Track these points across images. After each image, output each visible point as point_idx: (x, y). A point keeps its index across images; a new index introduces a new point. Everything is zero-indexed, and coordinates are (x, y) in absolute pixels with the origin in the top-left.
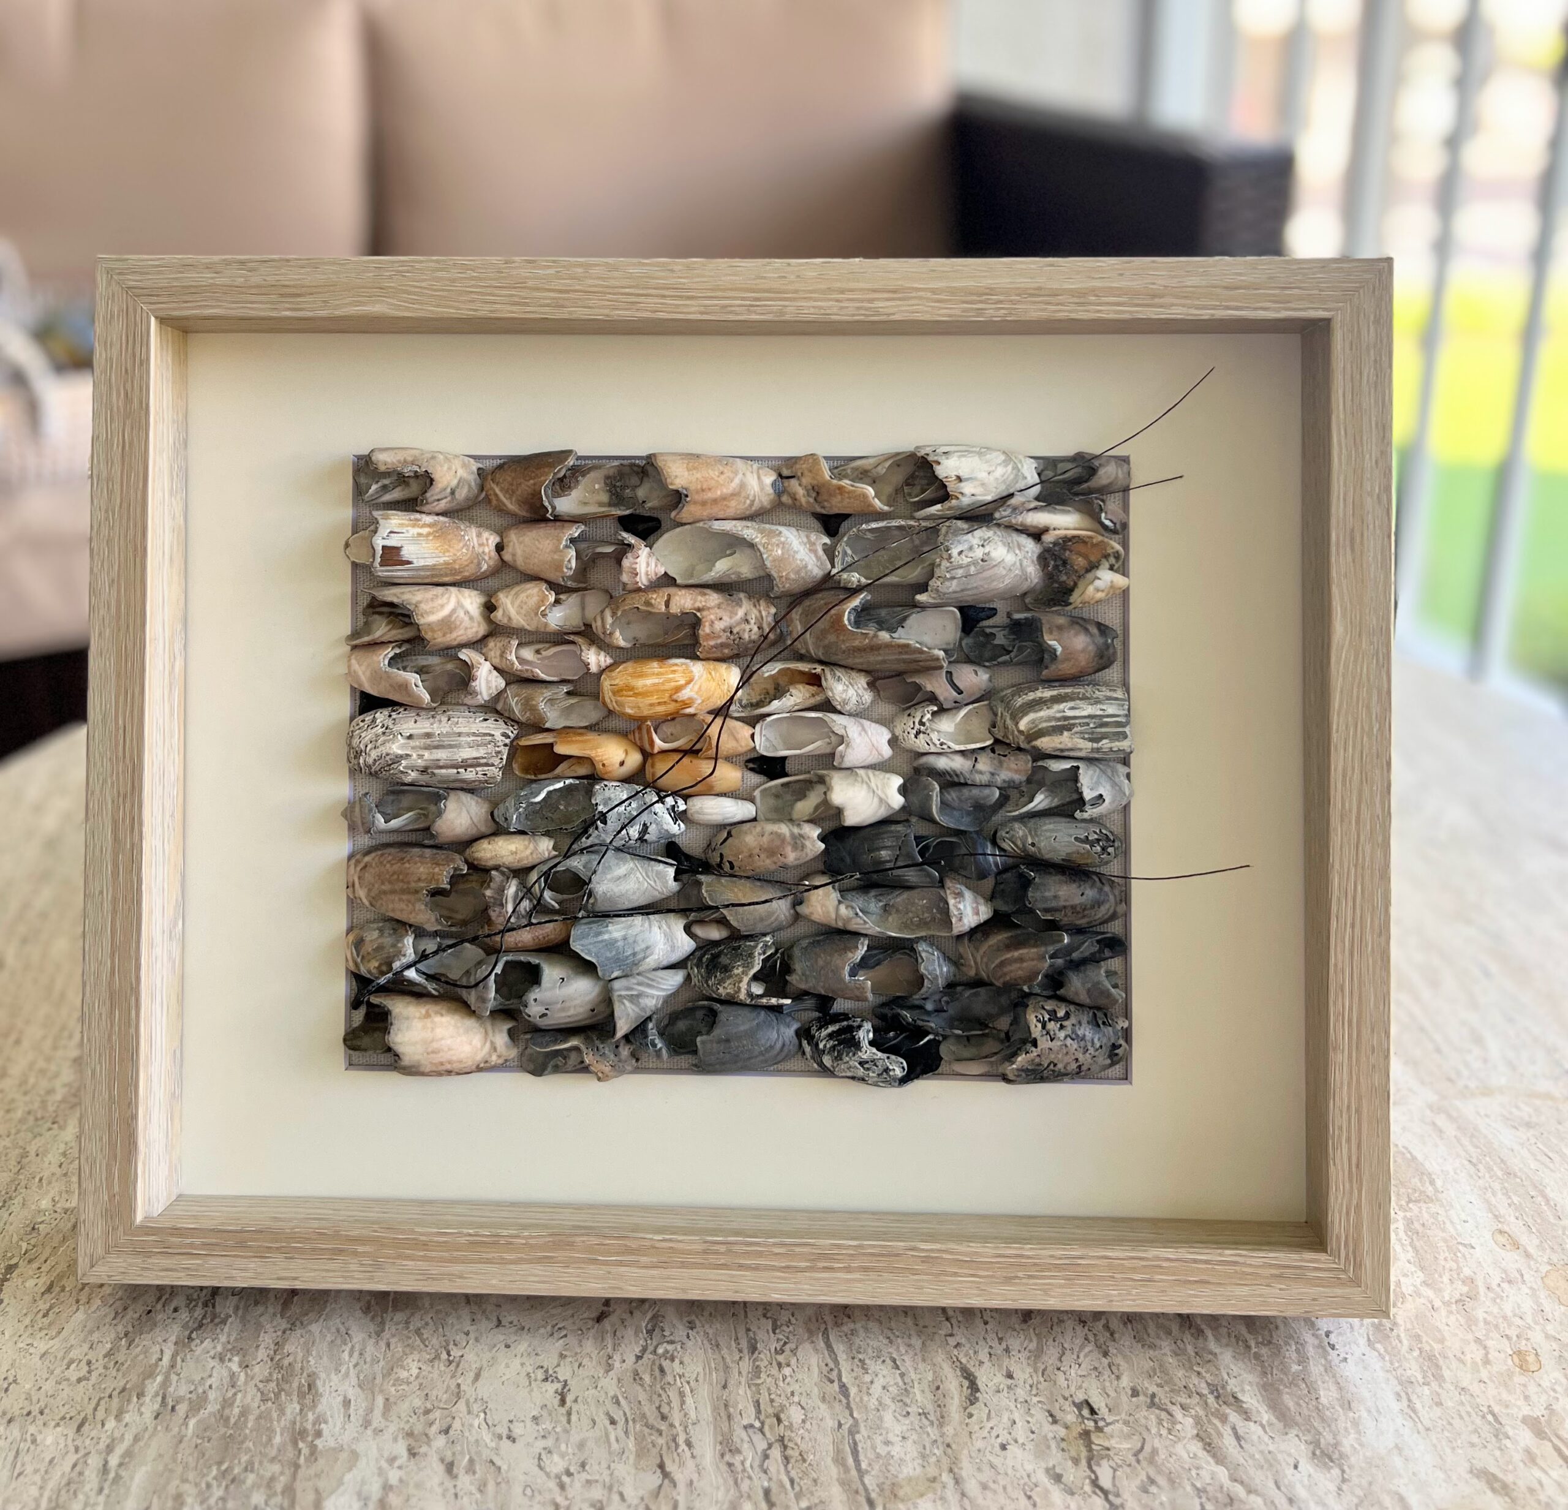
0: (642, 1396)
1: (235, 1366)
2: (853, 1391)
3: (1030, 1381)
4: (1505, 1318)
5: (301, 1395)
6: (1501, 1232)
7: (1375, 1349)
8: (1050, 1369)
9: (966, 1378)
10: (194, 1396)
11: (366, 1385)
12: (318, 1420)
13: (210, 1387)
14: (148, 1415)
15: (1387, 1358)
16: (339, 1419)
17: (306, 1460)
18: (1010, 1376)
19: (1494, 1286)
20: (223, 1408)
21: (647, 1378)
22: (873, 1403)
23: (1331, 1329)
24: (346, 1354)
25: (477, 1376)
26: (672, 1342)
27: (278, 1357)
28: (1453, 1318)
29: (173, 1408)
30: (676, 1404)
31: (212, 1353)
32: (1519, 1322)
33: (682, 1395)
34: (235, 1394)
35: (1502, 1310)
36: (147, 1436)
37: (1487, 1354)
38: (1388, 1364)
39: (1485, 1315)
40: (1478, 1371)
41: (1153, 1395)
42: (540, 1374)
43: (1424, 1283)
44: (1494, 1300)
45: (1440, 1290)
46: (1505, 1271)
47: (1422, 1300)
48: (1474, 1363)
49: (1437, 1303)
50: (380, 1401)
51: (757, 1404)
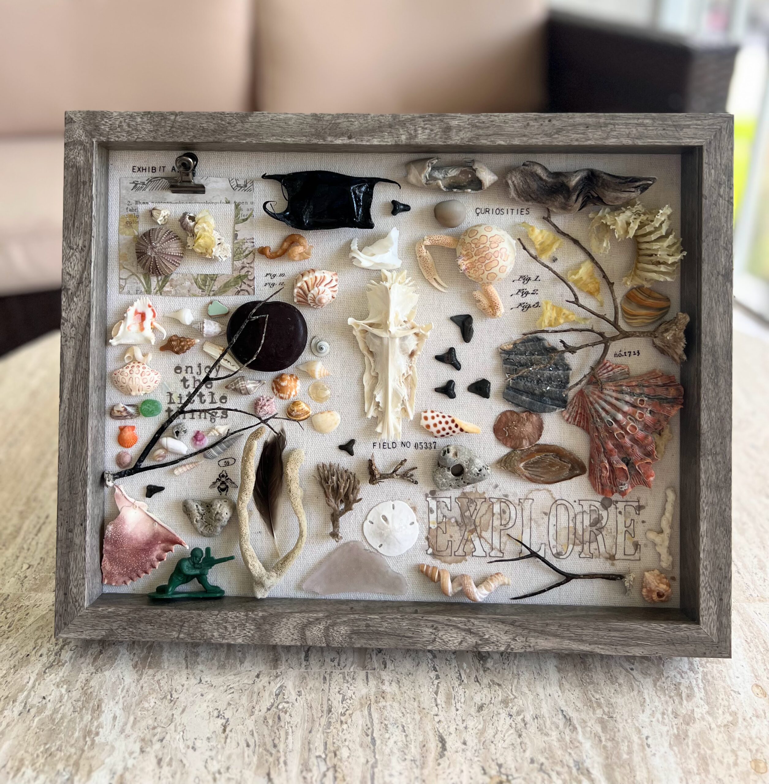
0: (266, 732)
1: (63, 691)
2: (378, 742)
3: (475, 748)
4: (751, 738)
5: (93, 711)
6: (757, 686)
7: (672, 750)
8: (487, 741)
9: (441, 742)
10: (40, 705)
11: (127, 709)
12: (98, 727)
13: (49, 701)
14: (16, 713)
15: (679, 756)
16: (109, 727)
17: (89, 748)
18: (465, 743)
19: (748, 718)
20: (53, 713)
21: (270, 722)
22: (387, 751)
23: (650, 735)
24: (120, 690)
25: (183, 711)
26: (288, 702)
27: (86, 688)
28: (720, 736)
29: (29, 710)
30: (283, 739)
31: (54, 682)
32: (758, 741)
33: (287, 733)
34: (61, 706)
35: (749, 733)
36: (13, 724)
37: (737, 759)
38: (679, 760)
39: (740, 736)
40: (730, 769)
41: (542, 764)
42: (216, 713)
43: (708, 712)
44: (746, 727)
45: (716, 718)
46: (755, 710)
47: (705, 723)
48: (728, 764)
49: (713, 726)
50: (132, 719)
51: (326, 744)
